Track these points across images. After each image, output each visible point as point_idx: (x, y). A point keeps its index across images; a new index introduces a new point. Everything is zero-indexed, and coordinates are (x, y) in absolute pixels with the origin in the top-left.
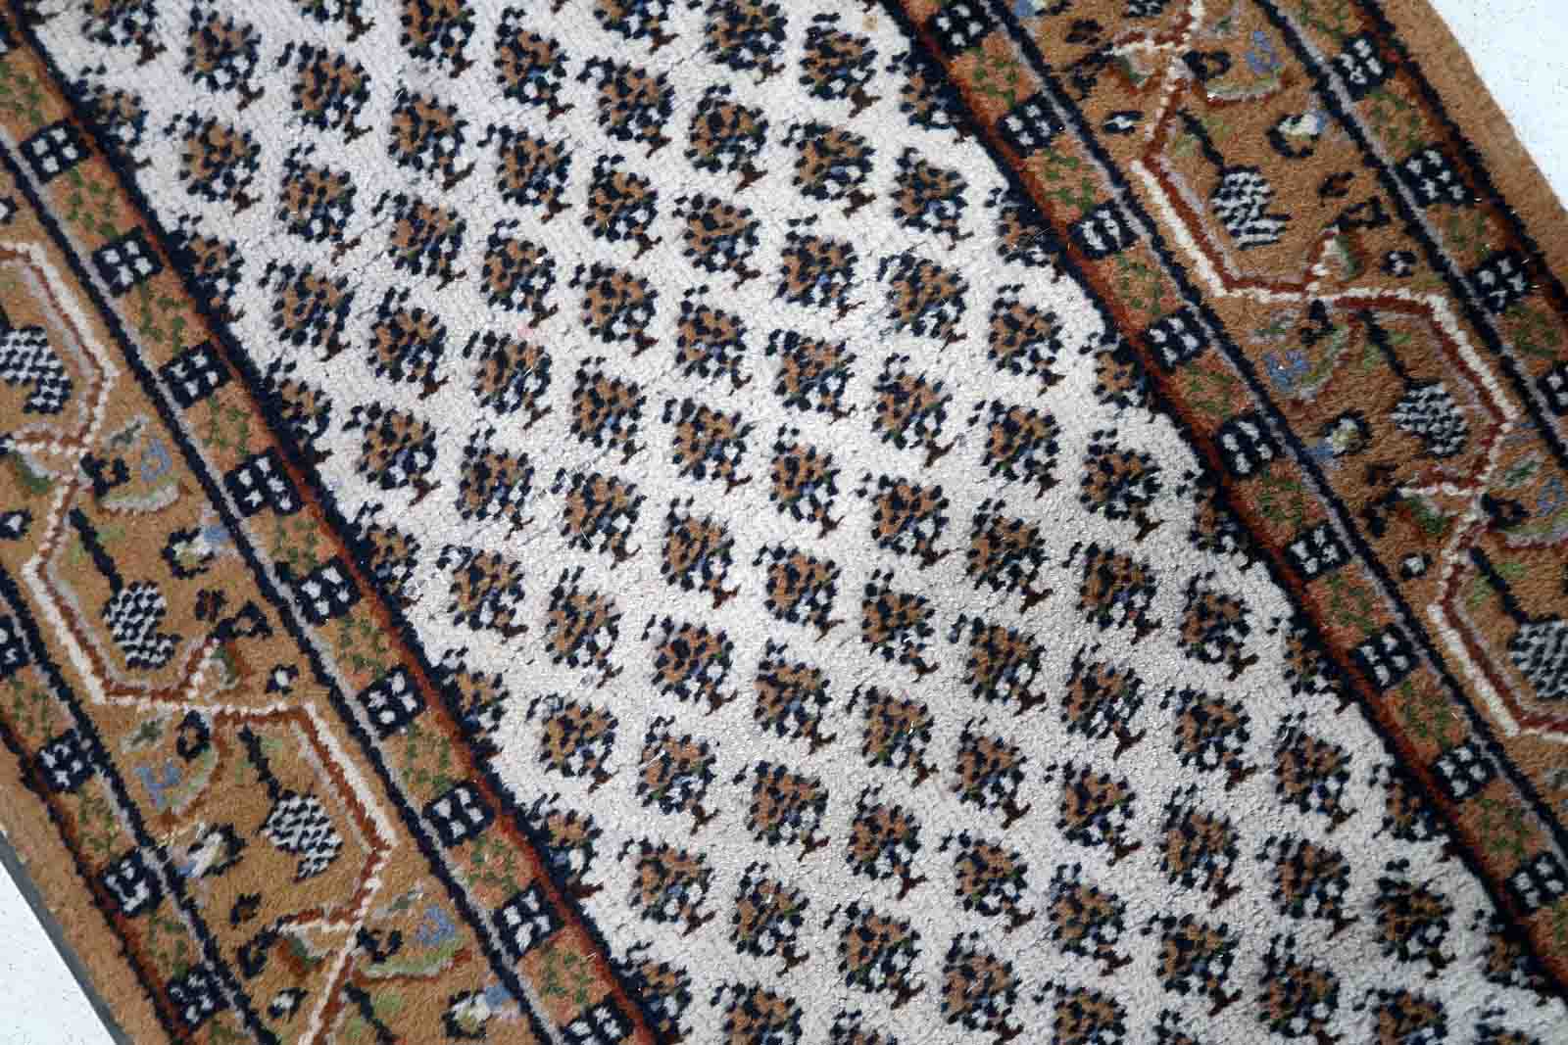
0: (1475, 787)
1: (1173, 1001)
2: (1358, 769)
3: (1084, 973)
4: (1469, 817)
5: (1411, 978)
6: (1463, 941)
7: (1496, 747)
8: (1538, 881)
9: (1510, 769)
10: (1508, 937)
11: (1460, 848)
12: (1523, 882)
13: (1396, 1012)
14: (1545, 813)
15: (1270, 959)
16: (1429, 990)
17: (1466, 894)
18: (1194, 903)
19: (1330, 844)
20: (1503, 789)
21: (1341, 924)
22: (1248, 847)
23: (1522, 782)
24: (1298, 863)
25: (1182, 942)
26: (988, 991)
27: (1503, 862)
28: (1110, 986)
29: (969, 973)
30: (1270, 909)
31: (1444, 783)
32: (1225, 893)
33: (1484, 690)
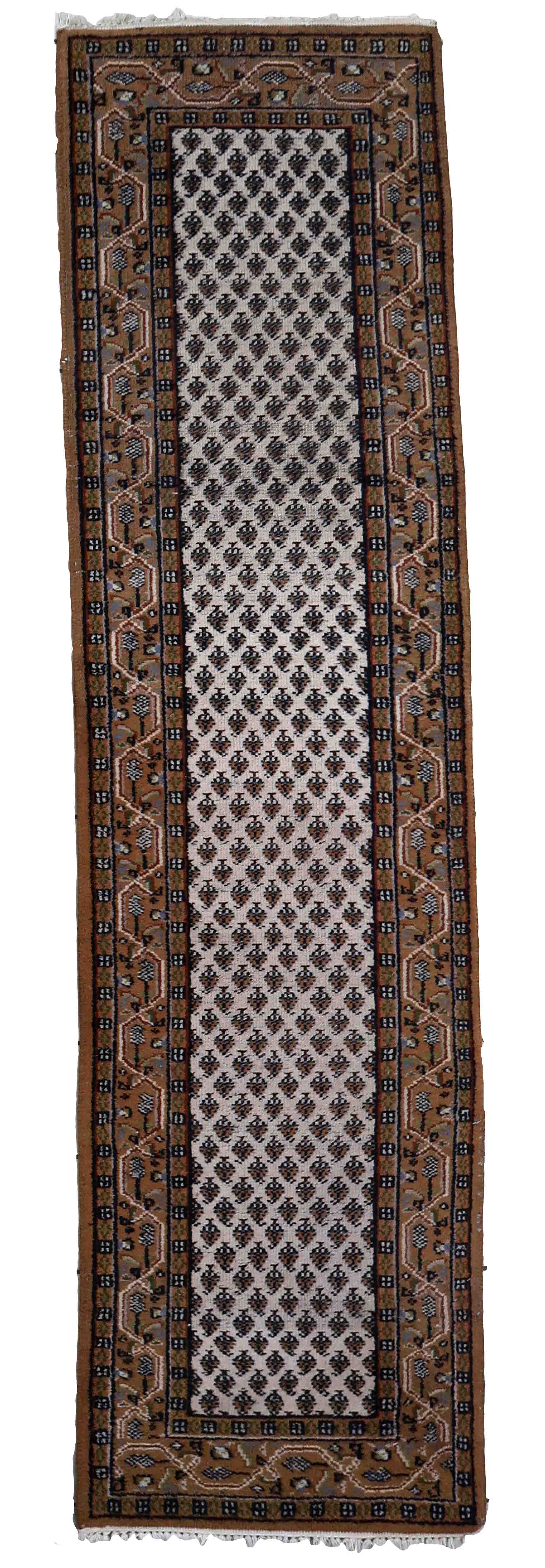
0: (178, 956)
1: (267, 952)
2: (199, 974)
3: (282, 969)
4: (183, 950)
5: (216, 926)
6: (201, 926)
7: (168, 960)
8: (178, 928)
9: (168, 954)
10: (191, 921)
11: (189, 945)
12: (181, 930)
13: (224, 921)
14: (167, 940)
15: (242, 948)
16: (214, 921)
17: (194, 935)
18: (250, 968)
19: (215, 963)
20: (172, 950)
21: (223, 945)
22: (232, 973)
23: (168, 949)
24: (224, 962)
25: (258, 962)
26: (303, 978)
27: (183, 936)
28: (278, 963)
29: (305, 984)
30: (236, 957)
31: (184, 960)
32: (243, 967)
33: (163, 973)
